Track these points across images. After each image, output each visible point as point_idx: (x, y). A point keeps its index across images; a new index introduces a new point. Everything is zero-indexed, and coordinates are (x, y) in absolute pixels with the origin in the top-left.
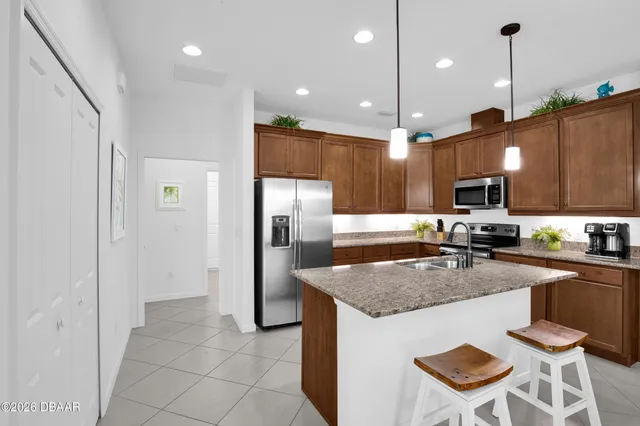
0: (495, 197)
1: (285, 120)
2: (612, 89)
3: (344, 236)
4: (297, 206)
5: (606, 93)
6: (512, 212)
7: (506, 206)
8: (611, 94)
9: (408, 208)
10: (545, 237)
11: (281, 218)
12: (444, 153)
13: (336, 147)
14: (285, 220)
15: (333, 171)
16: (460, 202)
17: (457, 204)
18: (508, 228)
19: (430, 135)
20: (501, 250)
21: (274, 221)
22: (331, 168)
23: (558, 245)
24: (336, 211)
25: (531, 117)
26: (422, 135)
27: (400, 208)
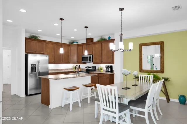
0: (90, 60)
1: (34, 36)
2: (110, 38)
3: (52, 70)
4: (38, 62)
5: (109, 38)
6: (94, 63)
7: (92, 62)
8: (110, 39)
9: (71, 62)
10: (100, 69)
11: (33, 65)
12: (80, 47)
13: (50, 45)
14: (35, 65)
15: (49, 52)
16: (83, 60)
17: (83, 61)
18: (93, 67)
19: (77, 42)
20: (90, 72)
21: (31, 66)
22: (48, 50)
23: (102, 71)
24: (49, 63)
25: (97, 42)
26: (75, 42)
27: (69, 62)
